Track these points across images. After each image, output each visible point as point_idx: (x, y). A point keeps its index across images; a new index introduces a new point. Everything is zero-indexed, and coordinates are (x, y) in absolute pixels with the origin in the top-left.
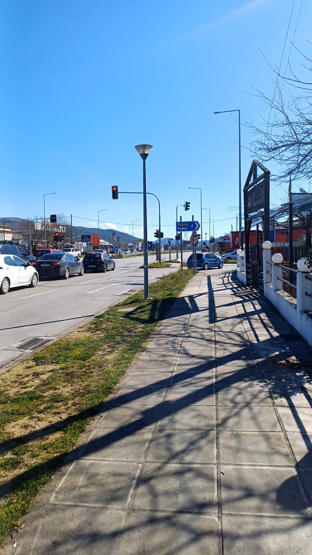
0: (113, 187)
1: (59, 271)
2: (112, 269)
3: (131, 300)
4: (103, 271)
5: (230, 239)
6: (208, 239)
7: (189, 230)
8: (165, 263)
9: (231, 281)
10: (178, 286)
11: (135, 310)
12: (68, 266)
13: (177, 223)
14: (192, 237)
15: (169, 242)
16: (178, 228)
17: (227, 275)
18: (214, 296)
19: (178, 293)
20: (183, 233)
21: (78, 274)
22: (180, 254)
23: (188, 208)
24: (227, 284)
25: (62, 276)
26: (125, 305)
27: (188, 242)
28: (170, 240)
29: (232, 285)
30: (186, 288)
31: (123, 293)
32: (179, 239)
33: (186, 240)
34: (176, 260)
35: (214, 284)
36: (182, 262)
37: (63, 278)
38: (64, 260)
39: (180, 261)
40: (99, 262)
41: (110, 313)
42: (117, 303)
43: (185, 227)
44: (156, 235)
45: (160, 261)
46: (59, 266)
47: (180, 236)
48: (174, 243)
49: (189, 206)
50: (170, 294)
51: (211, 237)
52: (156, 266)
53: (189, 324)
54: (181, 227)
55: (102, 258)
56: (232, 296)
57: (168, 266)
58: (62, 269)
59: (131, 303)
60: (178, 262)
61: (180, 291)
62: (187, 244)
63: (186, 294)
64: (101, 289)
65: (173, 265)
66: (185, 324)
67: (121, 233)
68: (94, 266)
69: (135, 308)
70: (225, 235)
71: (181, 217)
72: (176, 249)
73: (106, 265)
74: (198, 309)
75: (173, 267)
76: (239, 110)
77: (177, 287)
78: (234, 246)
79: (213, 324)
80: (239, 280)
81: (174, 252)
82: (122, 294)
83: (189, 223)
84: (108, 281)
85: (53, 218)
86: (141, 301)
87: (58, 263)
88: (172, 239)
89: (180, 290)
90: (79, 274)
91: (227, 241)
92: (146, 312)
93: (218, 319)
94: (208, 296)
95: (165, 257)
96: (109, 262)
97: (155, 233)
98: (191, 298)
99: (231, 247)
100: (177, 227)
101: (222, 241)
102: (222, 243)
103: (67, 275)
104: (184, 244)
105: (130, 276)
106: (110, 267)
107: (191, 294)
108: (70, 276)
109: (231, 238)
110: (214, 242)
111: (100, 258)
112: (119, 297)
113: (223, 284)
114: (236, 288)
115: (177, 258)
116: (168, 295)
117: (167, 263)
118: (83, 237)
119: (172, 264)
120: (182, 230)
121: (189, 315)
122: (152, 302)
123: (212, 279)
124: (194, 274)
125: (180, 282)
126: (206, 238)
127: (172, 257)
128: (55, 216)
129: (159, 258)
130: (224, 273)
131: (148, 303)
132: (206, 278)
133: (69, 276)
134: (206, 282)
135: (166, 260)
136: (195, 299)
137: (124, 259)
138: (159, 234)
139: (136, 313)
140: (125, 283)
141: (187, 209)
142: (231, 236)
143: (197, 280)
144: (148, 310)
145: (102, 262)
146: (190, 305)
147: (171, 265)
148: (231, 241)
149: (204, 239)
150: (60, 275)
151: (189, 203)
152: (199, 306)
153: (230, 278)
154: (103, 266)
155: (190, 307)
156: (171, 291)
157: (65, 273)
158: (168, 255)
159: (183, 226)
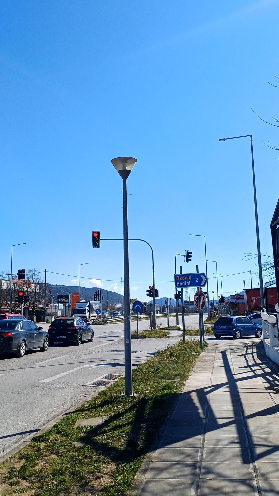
0: (94, 233)
1: (10, 345)
2: (89, 340)
3: (103, 398)
4: (77, 344)
5: (244, 299)
6: (216, 299)
7: (193, 285)
8: (161, 330)
9: (258, 361)
10: (180, 370)
11: (106, 423)
12: (24, 338)
13: (176, 276)
14: (196, 295)
15: (167, 303)
16: (178, 283)
17: (250, 350)
18: (240, 390)
19: (180, 383)
20: (184, 289)
21: (39, 349)
22: (180, 318)
23: (189, 258)
24: (253, 366)
25: (15, 352)
26: (91, 409)
27: (192, 303)
28: (167, 300)
29: (262, 369)
30: (192, 373)
31: (96, 380)
32: (179, 298)
33: (188, 300)
34: (176, 326)
35: (234, 366)
36: (184, 330)
37: (17, 355)
38: (19, 330)
39: (181, 327)
40: (70, 330)
41: (61, 429)
42: (79, 406)
43: (187, 281)
44: (149, 293)
45: (155, 328)
46: (10, 339)
47: (181, 295)
48: (172, 304)
49: (191, 256)
50: (167, 387)
51: (220, 295)
52: (149, 335)
53: (203, 464)
54: (182, 281)
55: (76, 325)
56: (269, 391)
57: (165, 335)
58: (15, 342)
59: (102, 405)
60: (179, 329)
61: (183, 380)
62: (189, 305)
63: (192, 386)
64: (65, 373)
65: (173, 333)
66: (194, 466)
67: (108, 292)
68: (64, 337)
69: (105, 418)
70: (236, 293)
71: (181, 267)
72: (176, 312)
73: (81, 334)
74: (216, 422)
75: (172, 336)
76: (251, 136)
77: (178, 372)
78: (250, 307)
79: (251, 465)
80: (271, 360)
81: (173, 316)
82: (94, 384)
83: (193, 276)
84: (79, 359)
85: (21, 274)
86: (119, 402)
87: (10, 334)
88: (171, 299)
89: (183, 377)
90: (41, 348)
91: (240, 301)
92: (123, 429)
93: (259, 450)
94: (227, 389)
95: (161, 322)
96: (84, 330)
97: (147, 291)
98: (202, 393)
99: (247, 309)
100: (176, 281)
101: (234, 301)
102: (233, 303)
103: (22, 351)
104: (185, 305)
105: (112, 351)
106: (86, 337)
107: (201, 385)
108: (27, 353)
109: (245, 297)
110: (224, 302)
111: (72, 325)
112: (88, 389)
113: (248, 366)
114: (269, 374)
115: (178, 324)
116: (164, 389)
117: (164, 331)
118: (59, 297)
119: (170, 331)
120: (182, 286)
121: (201, 437)
122: (137, 403)
123: (229, 356)
124: (201, 348)
125: (183, 362)
126: (213, 297)
127: (171, 322)
128: (24, 271)
129: (153, 324)
130: (245, 347)
131: (131, 404)
132: (220, 356)
133: (25, 352)
134: (220, 362)
135: (162, 327)
136: (208, 396)
137: (109, 325)
138: (153, 292)
139: (105, 432)
140: (102, 363)
141: (188, 260)
142: (245, 294)
143: (207, 358)
144: (128, 424)
145: (75, 331)
146: (200, 411)
147: (169, 333)
148: (245, 301)
149: (211, 299)
150: (12, 351)
151: (191, 253)
152: (217, 415)
153: (255, 355)
154: (77, 336)
155: (202, 416)
156: (170, 379)
157: (20, 348)
158: (166, 319)
159: (185, 280)
